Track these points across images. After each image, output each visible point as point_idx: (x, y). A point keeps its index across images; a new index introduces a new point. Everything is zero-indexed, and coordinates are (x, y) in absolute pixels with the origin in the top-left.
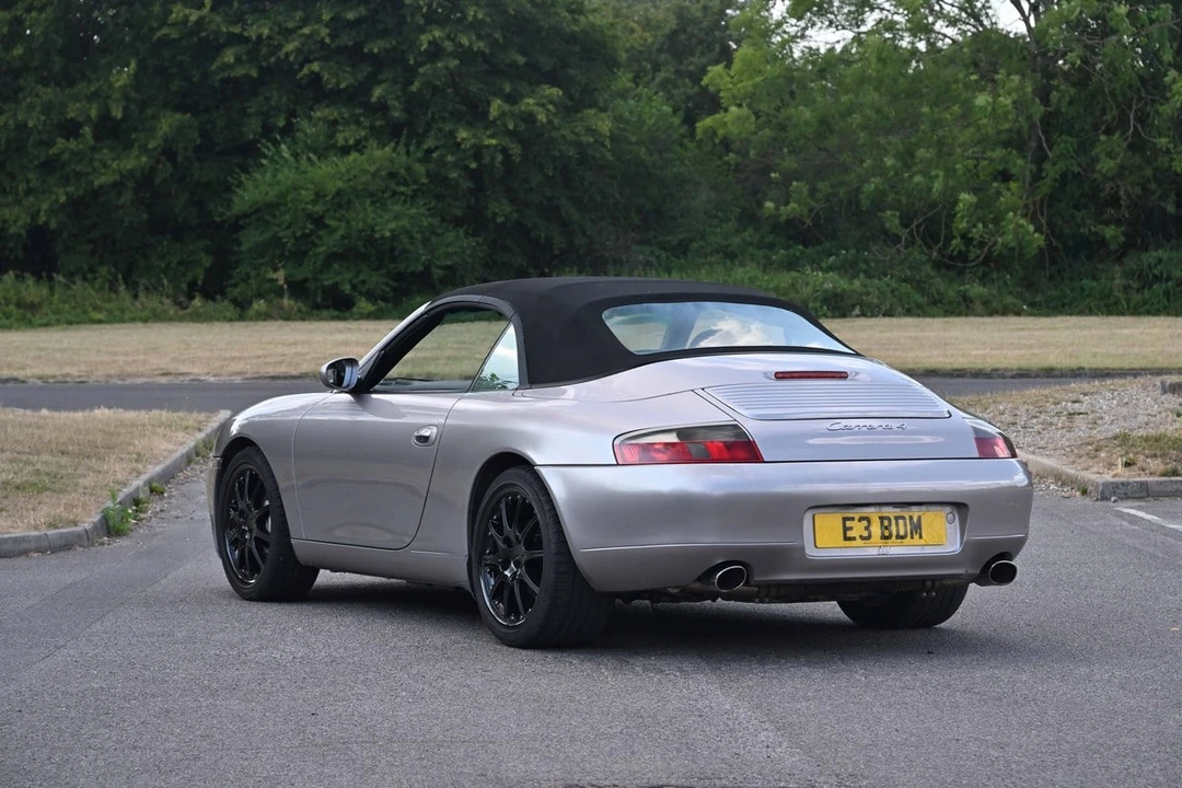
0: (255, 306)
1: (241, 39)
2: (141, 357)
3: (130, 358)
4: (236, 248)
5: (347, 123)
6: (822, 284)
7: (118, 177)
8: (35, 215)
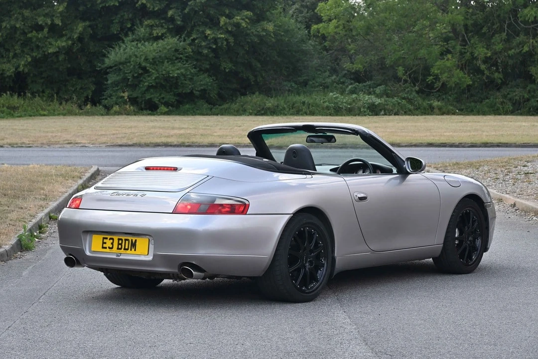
0: (114, 108)
2: (59, 134)
3: (54, 135)
5: (157, 26)
6: (367, 100)
8: (17, 68)
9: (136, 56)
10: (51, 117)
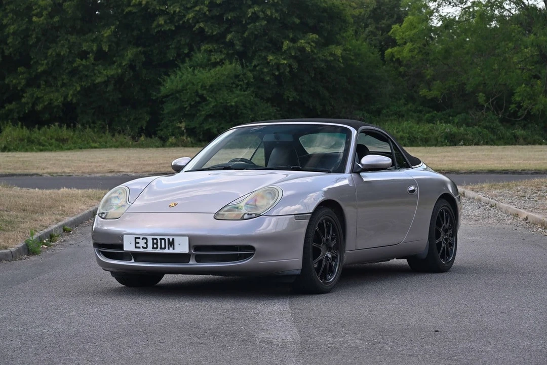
0: (170, 140)
1: (165, 13)
4: (162, 112)
5: (216, 51)
6: (445, 129)
7: (106, 78)
8: (66, 97)
9: (193, 84)
10: (102, 149)
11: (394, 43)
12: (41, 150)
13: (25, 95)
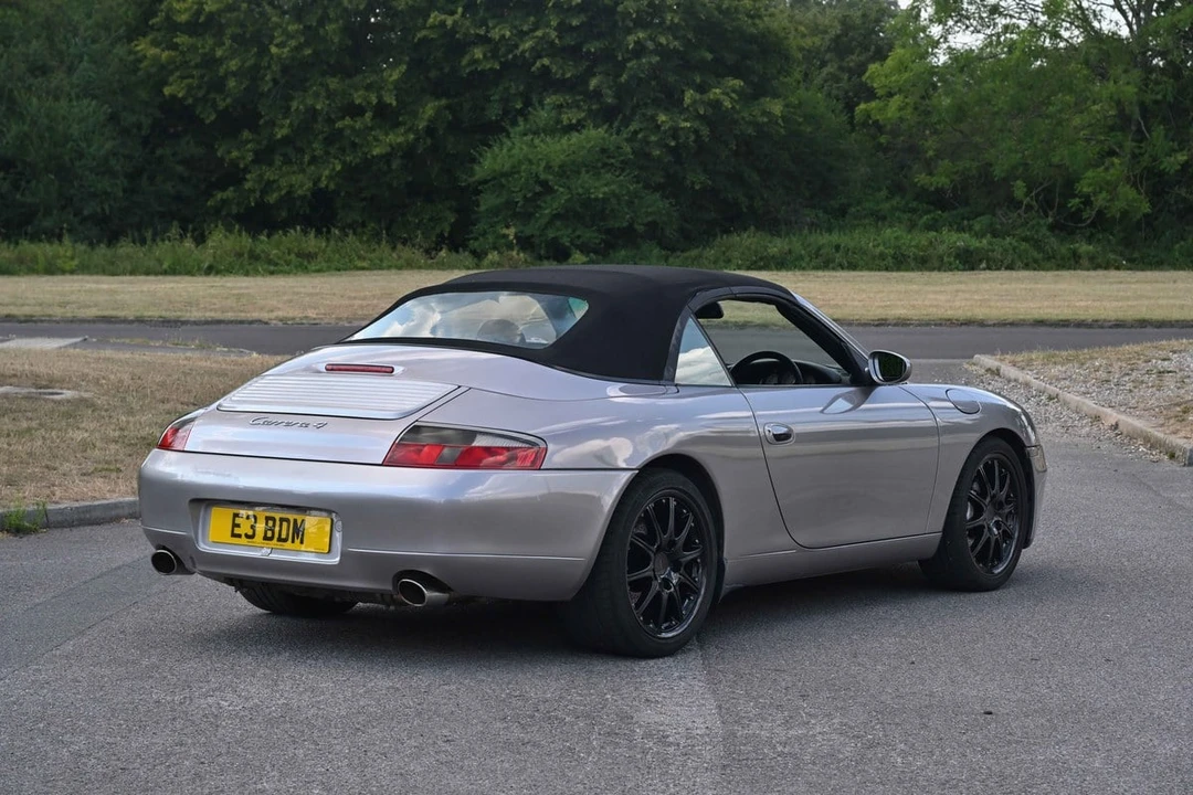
0: (490, 257)
1: (485, 40)
4: (476, 209)
5: (569, 106)
6: (956, 242)
7: (389, 149)
8: (316, 181)
9: (530, 162)
10: (375, 272)
11: (871, 95)
12: (272, 273)
13: (248, 176)
